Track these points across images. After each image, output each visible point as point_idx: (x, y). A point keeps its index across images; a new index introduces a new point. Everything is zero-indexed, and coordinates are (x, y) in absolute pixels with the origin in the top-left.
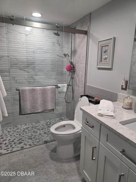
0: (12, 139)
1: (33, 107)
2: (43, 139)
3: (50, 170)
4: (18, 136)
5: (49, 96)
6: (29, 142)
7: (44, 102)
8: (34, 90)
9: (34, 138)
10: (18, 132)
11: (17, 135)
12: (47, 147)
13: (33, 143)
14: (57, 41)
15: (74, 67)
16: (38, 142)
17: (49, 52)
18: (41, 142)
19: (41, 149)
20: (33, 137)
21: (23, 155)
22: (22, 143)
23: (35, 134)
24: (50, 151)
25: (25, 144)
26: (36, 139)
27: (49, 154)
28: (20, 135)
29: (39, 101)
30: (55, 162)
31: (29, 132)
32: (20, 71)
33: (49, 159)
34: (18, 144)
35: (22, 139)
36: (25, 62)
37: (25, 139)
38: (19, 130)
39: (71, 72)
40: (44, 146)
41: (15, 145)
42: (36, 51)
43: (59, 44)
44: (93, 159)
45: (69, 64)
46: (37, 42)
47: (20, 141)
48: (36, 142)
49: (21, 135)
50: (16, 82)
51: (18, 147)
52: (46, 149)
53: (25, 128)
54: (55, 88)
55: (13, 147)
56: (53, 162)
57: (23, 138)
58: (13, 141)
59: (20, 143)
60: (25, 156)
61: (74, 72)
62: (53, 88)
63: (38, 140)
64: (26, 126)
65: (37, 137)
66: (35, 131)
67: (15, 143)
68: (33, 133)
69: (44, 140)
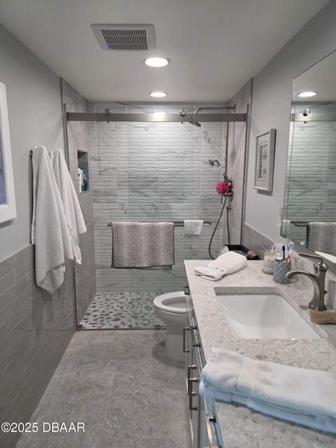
0: (107, 312)
1: (134, 256)
2: (155, 322)
3: (143, 370)
4: (118, 308)
5: (162, 240)
6: (130, 321)
7: (153, 249)
8: (135, 227)
9: (142, 317)
10: (120, 303)
11: (118, 306)
12: (156, 336)
13: (137, 324)
14: (204, 135)
15: (231, 187)
16: (145, 325)
17: (187, 157)
18: (151, 325)
19: (146, 336)
20: (141, 315)
21: (114, 338)
22: (119, 320)
23: (146, 312)
24: (157, 343)
25: (123, 323)
26: (145, 320)
27: (154, 347)
28: (122, 307)
29: (144, 248)
30: (157, 362)
31: (139, 306)
32: (133, 194)
33: (150, 354)
34: (113, 320)
35: (122, 314)
36: (142, 178)
37: (127, 316)
38: (124, 300)
39: (225, 196)
40: (152, 333)
41: (108, 322)
42: (162, 157)
43: (209, 139)
44: (184, 351)
45: (223, 180)
46: (163, 140)
47: (119, 317)
48: (141, 323)
49: (124, 308)
50: (126, 213)
51: (111, 325)
52: (153, 339)
53: (135, 298)
54: (174, 226)
55: (104, 324)
56: (155, 360)
57: (124, 314)
58: (107, 315)
59: (116, 320)
60: (115, 339)
61: (231, 196)
62: (170, 226)
63: (146, 322)
64: (138, 296)
65: (146, 317)
66: (148, 307)
67: (108, 318)
68: (143, 309)
69: (157, 324)
